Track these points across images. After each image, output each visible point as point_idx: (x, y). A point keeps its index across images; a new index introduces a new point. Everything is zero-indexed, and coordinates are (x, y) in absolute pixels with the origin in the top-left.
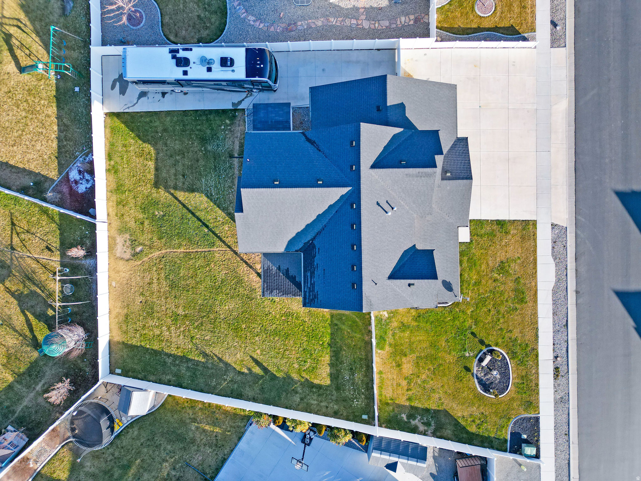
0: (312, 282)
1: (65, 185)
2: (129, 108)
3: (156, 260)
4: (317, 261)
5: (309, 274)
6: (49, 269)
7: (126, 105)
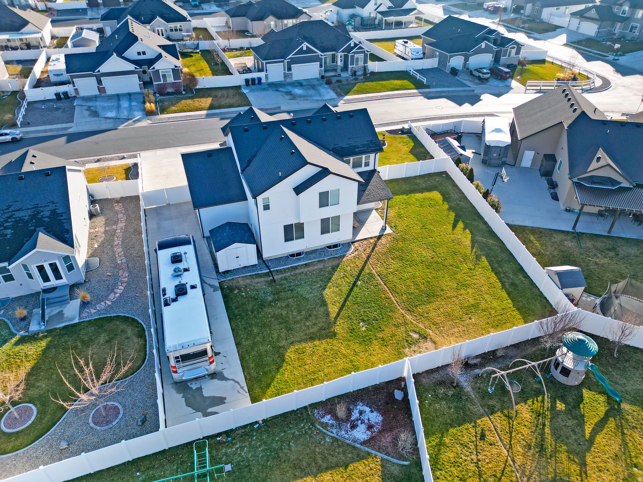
0: (362, 146)
1: (380, 441)
2: (242, 388)
3: (416, 316)
4: (344, 145)
5: (357, 150)
6: (510, 427)
7: (239, 392)
